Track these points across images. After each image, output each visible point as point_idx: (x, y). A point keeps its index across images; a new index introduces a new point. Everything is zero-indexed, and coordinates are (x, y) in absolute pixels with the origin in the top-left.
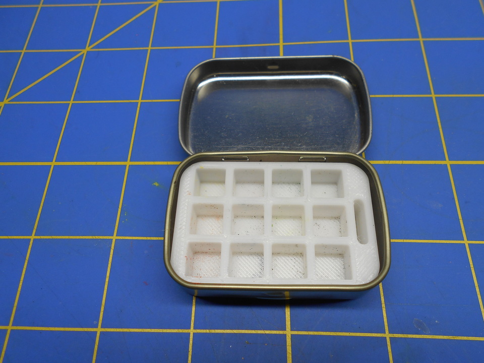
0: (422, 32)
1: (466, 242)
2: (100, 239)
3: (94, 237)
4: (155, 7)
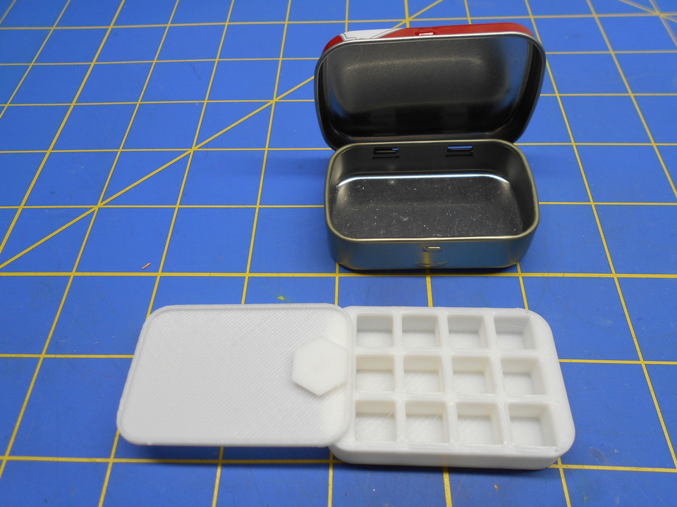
1: (643, 362)
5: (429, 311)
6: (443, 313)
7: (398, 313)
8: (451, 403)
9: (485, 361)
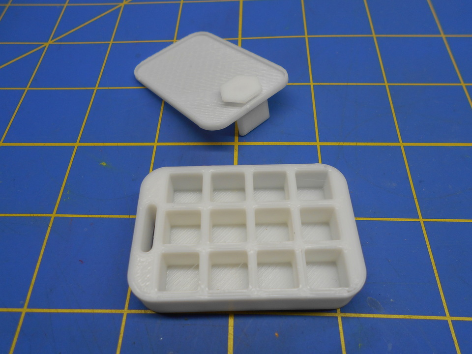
0: (375, 30)
1: (421, 220)
2: (39, 217)
3: (32, 215)
4: (121, 7)
5: (235, 169)
6: (249, 171)
7: (207, 172)
8: (252, 252)
9: (286, 212)
